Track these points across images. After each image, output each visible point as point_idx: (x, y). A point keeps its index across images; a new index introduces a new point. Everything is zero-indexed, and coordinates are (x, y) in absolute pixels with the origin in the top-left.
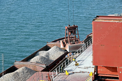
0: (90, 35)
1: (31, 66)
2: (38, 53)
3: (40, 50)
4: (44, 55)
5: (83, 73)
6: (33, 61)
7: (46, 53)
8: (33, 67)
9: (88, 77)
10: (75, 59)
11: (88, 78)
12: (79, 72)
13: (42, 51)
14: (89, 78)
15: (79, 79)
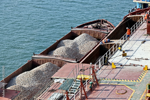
0: (128, 16)
1: (56, 61)
2: (61, 43)
3: (64, 39)
4: (70, 45)
5: (135, 67)
6: (58, 55)
7: (73, 42)
8: (58, 62)
9: (142, 72)
10: (121, 47)
11: (142, 74)
12: (129, 64)
13: (66, 40)
14: (144, 74)
15: (131, 75)
